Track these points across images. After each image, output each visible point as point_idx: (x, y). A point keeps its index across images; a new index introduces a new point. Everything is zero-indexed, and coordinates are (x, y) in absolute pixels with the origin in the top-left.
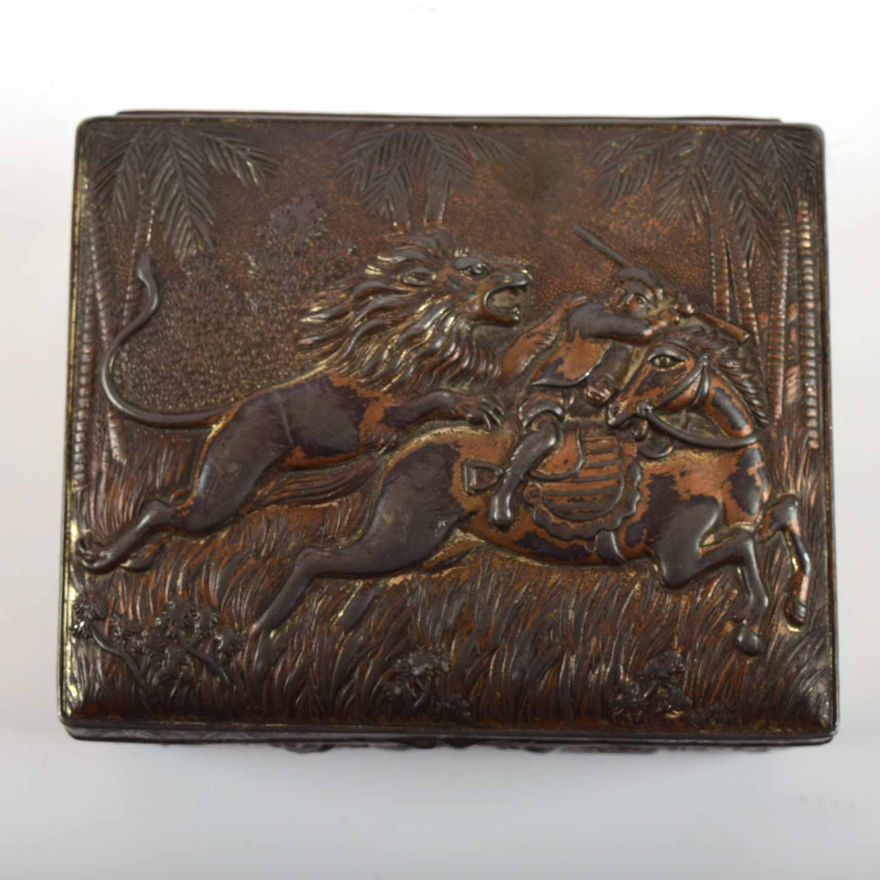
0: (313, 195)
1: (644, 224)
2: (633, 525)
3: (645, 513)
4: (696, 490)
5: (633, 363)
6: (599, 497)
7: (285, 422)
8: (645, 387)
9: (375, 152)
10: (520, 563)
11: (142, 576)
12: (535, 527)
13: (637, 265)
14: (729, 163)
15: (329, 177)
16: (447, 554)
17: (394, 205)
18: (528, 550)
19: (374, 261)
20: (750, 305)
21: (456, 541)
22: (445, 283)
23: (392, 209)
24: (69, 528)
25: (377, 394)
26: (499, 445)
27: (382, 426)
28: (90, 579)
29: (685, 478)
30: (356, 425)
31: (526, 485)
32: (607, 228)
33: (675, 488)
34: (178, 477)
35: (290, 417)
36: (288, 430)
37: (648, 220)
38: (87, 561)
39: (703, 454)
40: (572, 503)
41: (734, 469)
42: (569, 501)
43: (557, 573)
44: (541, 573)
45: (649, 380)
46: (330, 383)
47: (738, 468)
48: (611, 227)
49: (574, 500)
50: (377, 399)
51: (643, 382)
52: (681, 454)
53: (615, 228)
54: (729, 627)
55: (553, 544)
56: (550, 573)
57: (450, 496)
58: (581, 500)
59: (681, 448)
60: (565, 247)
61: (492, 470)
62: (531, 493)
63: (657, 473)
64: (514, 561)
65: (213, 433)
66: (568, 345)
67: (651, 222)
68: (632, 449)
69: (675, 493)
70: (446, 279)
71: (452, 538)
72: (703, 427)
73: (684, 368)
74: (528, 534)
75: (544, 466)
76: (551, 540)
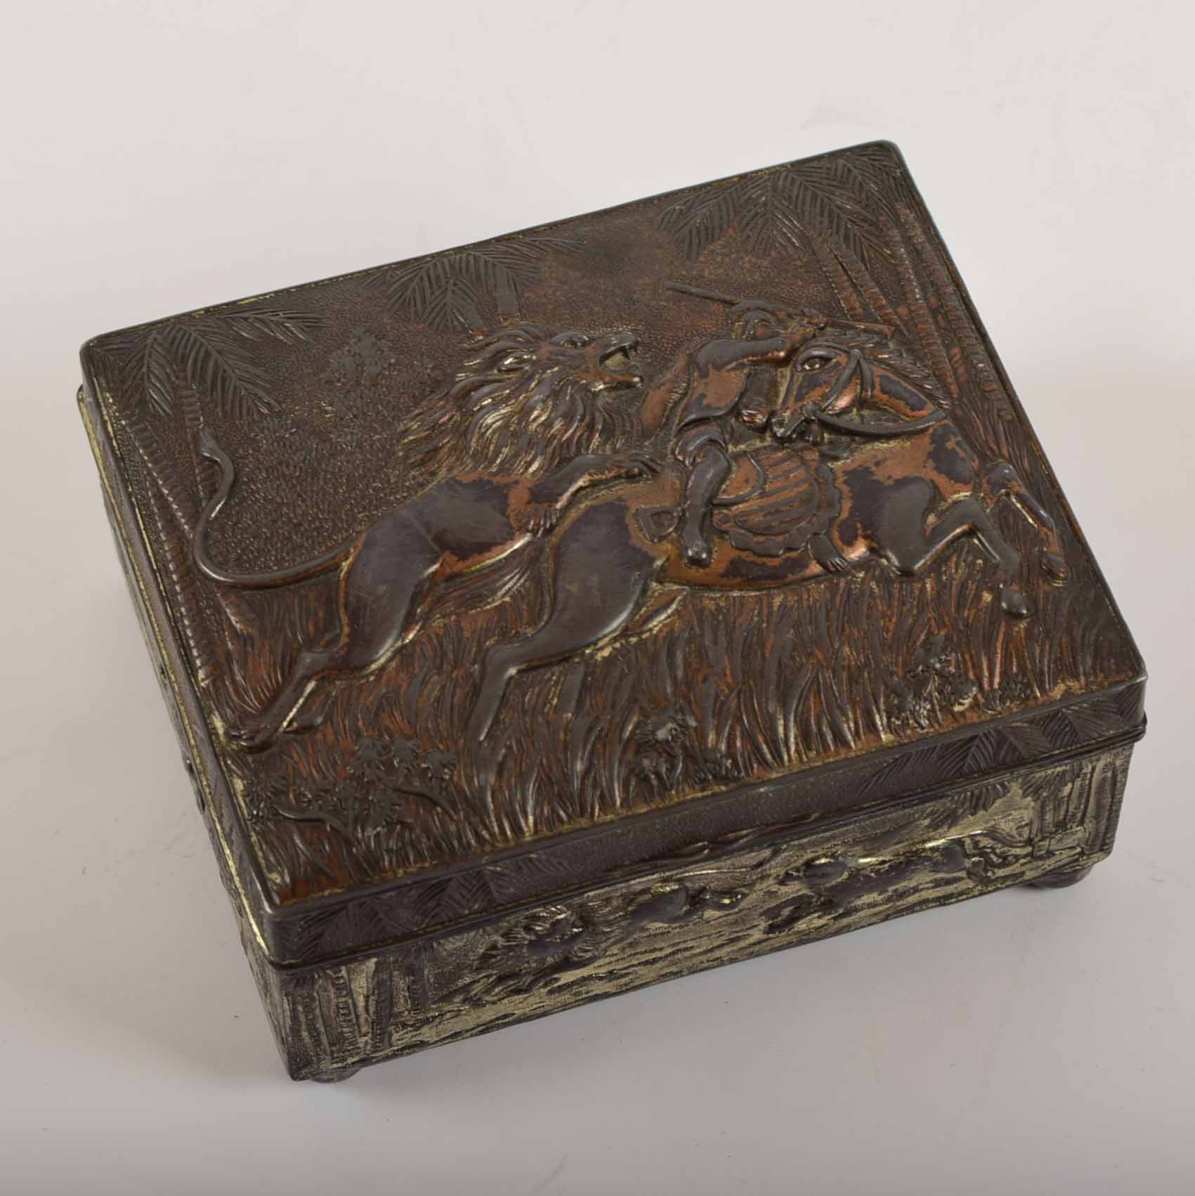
0: (368, 331)
1: (740, 263)
2: (844, 522)
3: (852, 508)
4: (898, 474)
5: (782, 384)
6: (796, 504)
7: (423, 532)
8: (804, 391)
9: (422, 279)
10: (734, 598)
11: (315, 733)
12: (737, 553)
13: (747, 297)
14: (806, 189)
15: (382, 312)
16: (650, 608)
17: (462, 314)
18: (739, 580)
19: (462, 369)
20: (884, 302)
21: (656, 594)
22: (549, 359)
23: (462, 320)
24: (212, 723)
25: (513, 478)
26: (668, 487)
27: (533, 505)
28: (254, 761)
29: (881, 467)
30: (503, 513)
31: (712, 514)
32: (702, 277)
33: (875, 478)
34: (321, 625)
35: (428, 526)
36: (429, 538)
37: (742, 258)
38: (246, 740)
39: (891, 442)
40: (769, 517)
41: (931, 448)
42: (765, 516)
43: (778, 595)
44: (761, 600)
45: (806, 384)
46: (460, 483)
47: (934, 445)
48: (706, 273)
49: (770, 513)
50: (517, 482)
51: (800, 388)
52: (869, 447)
53: (710, 274)
54: (987, 597)
55: (764, 564)
56: (770, 597)
57: (633, 548)
58: (778, 511)
59: (865, 443)
60: (664, 303)
61: (668, 512)
62: (720, 520)
63: (849, 469)
64: (728, 597)
65: (345, 569)
66: (704, 380)
67: (747, 259)
68: (812, 456)
69: (877, 482)
70: (548, 355)
71: (649, 593)
72: (880, 420)
73: (838, 364)
74: (732, 562)
75: (725, 491)
76: (759, 560)
